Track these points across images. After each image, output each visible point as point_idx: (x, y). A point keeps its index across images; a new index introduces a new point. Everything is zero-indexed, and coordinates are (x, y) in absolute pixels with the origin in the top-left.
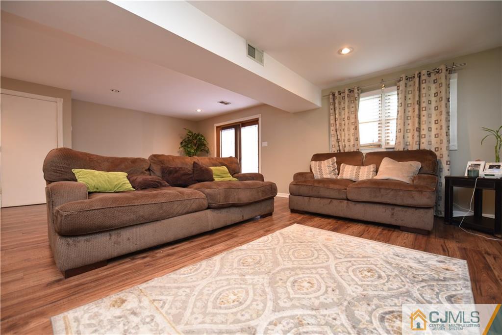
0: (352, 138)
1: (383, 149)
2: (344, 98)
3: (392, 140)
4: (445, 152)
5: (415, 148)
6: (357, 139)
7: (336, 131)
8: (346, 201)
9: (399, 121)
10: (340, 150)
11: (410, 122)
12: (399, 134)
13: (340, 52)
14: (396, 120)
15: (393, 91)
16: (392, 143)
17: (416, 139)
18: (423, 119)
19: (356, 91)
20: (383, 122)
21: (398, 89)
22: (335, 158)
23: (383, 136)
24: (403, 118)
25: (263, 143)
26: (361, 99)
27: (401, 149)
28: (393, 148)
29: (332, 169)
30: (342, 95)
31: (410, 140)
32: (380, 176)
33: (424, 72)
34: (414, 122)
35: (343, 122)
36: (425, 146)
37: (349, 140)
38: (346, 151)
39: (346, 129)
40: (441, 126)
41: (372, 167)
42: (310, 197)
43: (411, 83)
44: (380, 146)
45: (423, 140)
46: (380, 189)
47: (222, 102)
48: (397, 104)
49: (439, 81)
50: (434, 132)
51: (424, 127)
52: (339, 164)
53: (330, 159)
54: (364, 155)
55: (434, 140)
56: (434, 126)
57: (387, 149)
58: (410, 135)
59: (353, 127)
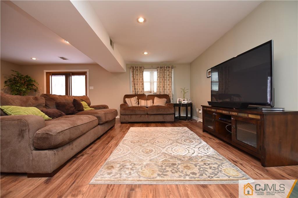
0: (141, 88)
1: (152, 94)
2: (137, 70)
3: (155, 90)
4: (171, 95)
5: (163, 94)
6: (143, 89)
7: (134, 85)
8: (147, 115)
9: (158, 83)
10: (136, 93)
11: (161, 84)
12: (158, 88)
13: (143, 53)
14: (156, 83)
15: (156, 71)
16: (155, 91)
17: (163, 90)
18: (165, 83)
19: (143, 68)
20: (152, 82)
21: (157, 71)
22: (137, 97)
23: (152, 88)
24: (159, 82)
25: (90, 87)
26: (144, 72)
27: (159, 94)
28: (156, 93)
29: (136, 102)
30: (137, 69)
31: (161, 90)
32: (155, 104)
33: (165, 67)
34: (162, 84)
35: (137, 81)
36: (166, 93)
37: (140, 89)
38: (139, 94)
39: (139, 84)
40: (170, 86)
41: (151, 101)
42: (131, 115)
43: (161, 69)
44: (151, 92)
45: (165, 91)
46: (159, 109)
47: (61, 58)
48: (157, 76)
49: (169, 71)
50: (168, 88)
51: (165, 86)
52: (138, 99)
53: (134, 97)
54: (147, 96)
55: (168, 91)
56: (168, 86)
57: (153, 93)
58: (161, 88)
59: (141, 83)
